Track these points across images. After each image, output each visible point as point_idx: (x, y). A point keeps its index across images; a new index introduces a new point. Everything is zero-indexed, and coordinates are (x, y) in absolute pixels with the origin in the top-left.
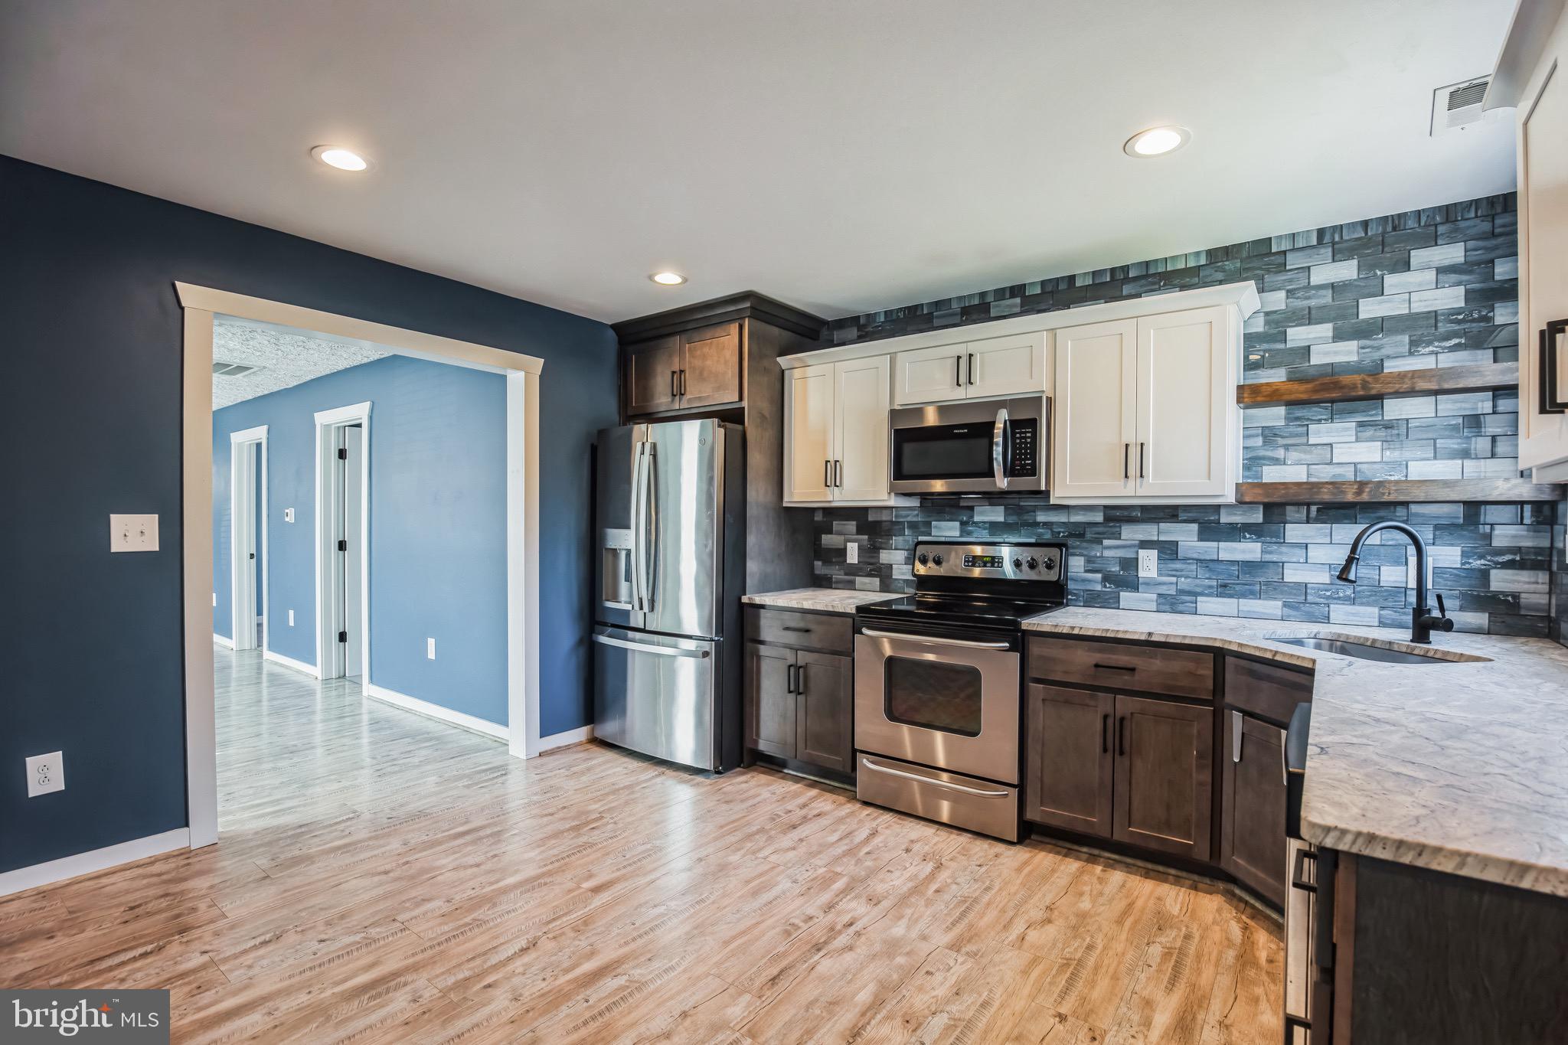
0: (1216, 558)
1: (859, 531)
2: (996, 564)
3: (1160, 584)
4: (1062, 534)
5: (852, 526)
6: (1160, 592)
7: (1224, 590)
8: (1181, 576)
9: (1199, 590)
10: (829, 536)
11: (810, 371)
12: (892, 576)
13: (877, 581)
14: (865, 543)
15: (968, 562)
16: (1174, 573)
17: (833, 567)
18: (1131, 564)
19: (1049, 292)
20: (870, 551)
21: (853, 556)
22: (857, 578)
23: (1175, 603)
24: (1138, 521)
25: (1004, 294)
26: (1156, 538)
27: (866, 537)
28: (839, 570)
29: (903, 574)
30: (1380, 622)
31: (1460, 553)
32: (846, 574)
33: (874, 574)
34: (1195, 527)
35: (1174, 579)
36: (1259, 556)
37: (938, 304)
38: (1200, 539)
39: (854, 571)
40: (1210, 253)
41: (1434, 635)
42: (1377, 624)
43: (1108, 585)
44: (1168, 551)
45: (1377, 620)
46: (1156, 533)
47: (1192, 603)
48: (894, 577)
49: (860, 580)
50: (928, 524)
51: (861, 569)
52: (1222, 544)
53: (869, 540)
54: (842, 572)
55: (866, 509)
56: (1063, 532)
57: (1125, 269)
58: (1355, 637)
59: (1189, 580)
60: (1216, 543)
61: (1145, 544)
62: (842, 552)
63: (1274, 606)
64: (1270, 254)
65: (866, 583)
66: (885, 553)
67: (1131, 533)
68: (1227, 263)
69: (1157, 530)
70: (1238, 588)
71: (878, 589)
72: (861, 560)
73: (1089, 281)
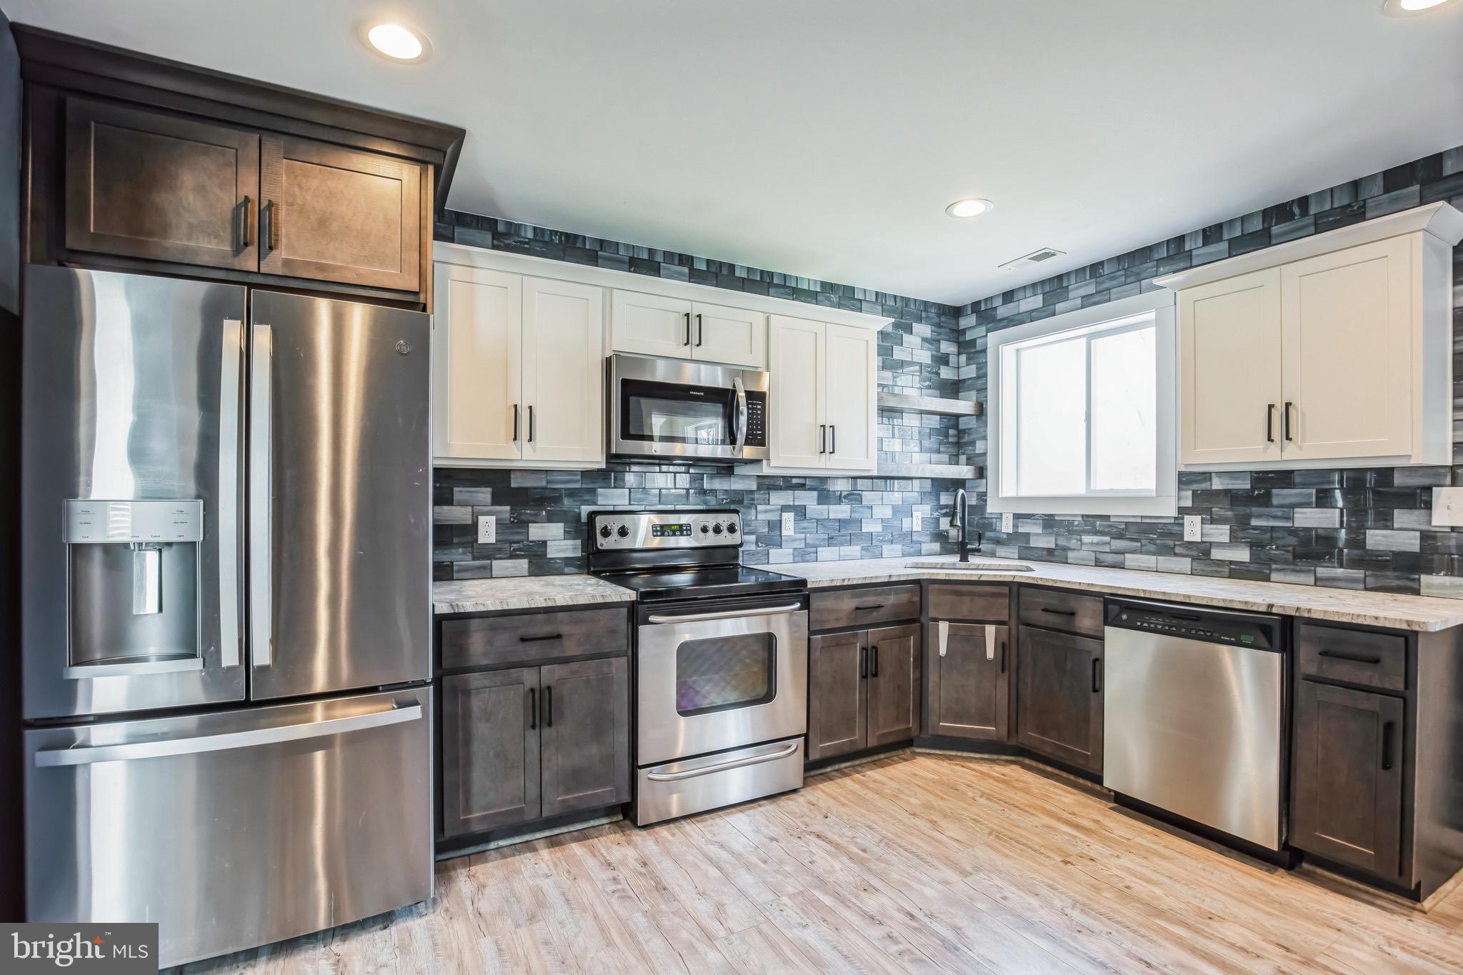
0: (827, 517)
1: (495, 501)
2: (685, 532)
3: (795, 540)
4: (725, 501)
5: (484, 494)
6: (795, 547)
7: (830, 541)
8: (808, 533)
9: (818, 543)
10: (446, 508)
11: (480, 275)
12: (546, 555)
13: (524, 563)
14: (507, 516)
15: (657, 531)
16: (803, 531)
17: (453, 551)
18: (776, 526)
19: (713, 273)
20: (512, 527)
21: (487, 531)
22: (495, 563)
23: (804, 554)
24: (781, 489)
25: (673, 259)
26: (792, 504)
27: (508, 508)
28: (463, 554)
29: (563, 551)
30: (903, 554)
31: (929, 509)
32: (474, 558)
33: (518, 555)
34: (815, 494)
35: (803, 536)
36: (849, 514)
37: (602, 243)
38: (819, 504)
39: (490, 553)
40: (823, 284)
41: (970, 558)
42: (901, 555)
43: (760, 545)
44: (801, 512)
45: (901, 553)
46: (792, 499)
47: (814, 553)
48: (548, 556)
49: (499, 565)
50: (593, 491)
51: (499, 550)
52: (831, 507)
53: (512, 511)
54: (469, 556)
55: (507, 472)
56: (727, 499)
57: (771, 274)
58: (929, 563)
59: (812, 535)
60: (827, 506)
61: (785, 508)
62: (473, 528)
63: (855, 550)
64: (853, 298)
65: (507, 568)
66: (535, 527)
67: (778, 498)
68: (832, 296)
69: (792, 496)
70: (839, 538)
71: (526, 574)
72: (500, 538)
73: (744, 275)
